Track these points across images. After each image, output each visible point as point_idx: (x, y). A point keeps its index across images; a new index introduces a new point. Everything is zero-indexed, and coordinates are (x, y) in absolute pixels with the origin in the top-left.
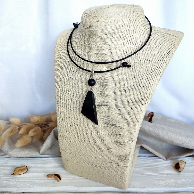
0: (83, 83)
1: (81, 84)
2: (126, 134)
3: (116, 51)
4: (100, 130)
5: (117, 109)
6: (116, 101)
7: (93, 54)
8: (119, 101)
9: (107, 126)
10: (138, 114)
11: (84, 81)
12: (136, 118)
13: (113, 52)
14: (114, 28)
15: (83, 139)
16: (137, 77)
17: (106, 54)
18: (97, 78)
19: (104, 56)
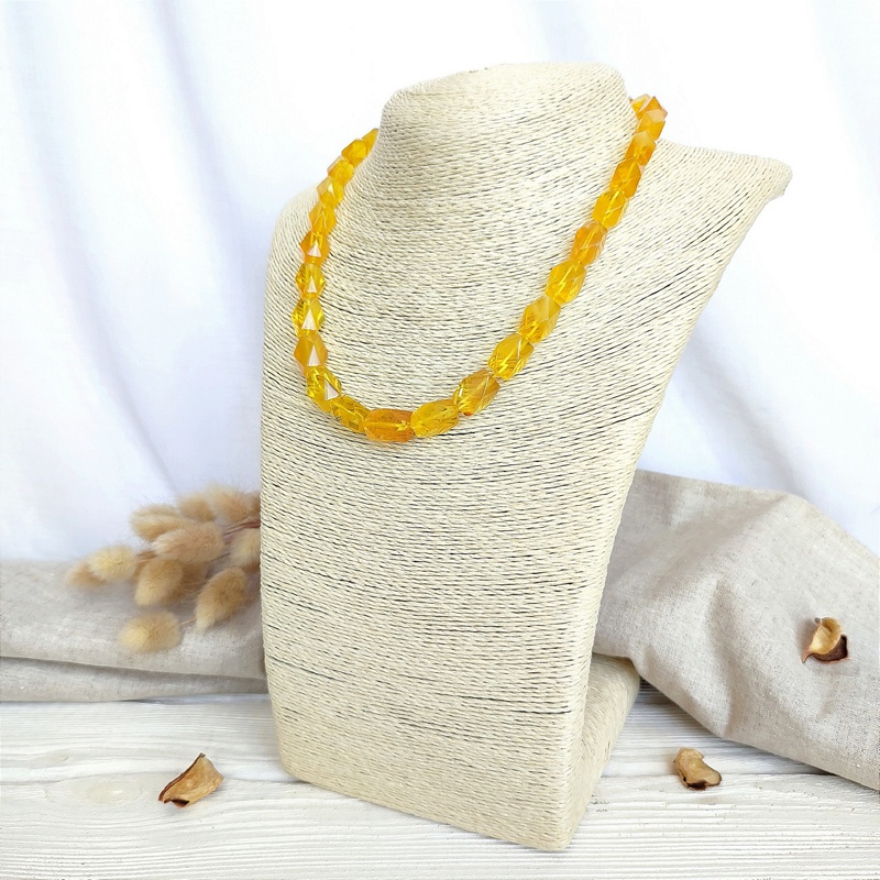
0: (375, 350)
1: (367, 355)
2: (552, 550)
3: (512, 214)
4: (443, 543)
5: (514, 446)
6: (509, 412)
7: (421, 233)
8: (523, 409)
9: (473, 520)
10: (604, 462)
11: (380, 342)
12: (594, 477)
13: (500, 218)
14: (506, 127)
15: (367, 588)
16: (599, 310)
17: (474, 227)
18: (435, 323)
19: (464, 236)
